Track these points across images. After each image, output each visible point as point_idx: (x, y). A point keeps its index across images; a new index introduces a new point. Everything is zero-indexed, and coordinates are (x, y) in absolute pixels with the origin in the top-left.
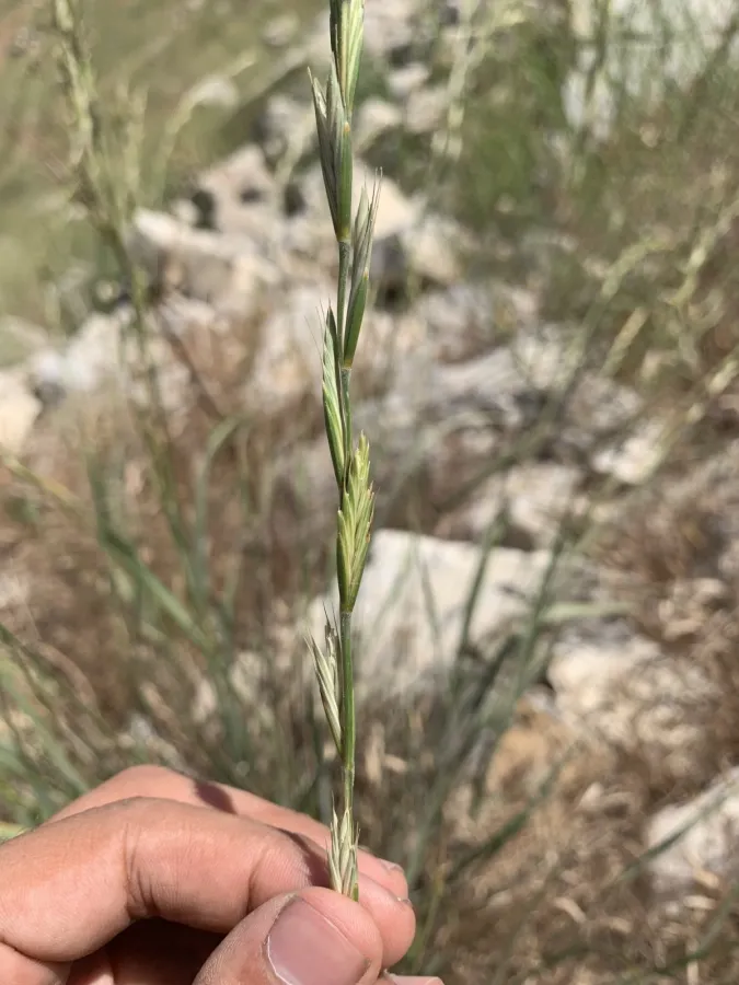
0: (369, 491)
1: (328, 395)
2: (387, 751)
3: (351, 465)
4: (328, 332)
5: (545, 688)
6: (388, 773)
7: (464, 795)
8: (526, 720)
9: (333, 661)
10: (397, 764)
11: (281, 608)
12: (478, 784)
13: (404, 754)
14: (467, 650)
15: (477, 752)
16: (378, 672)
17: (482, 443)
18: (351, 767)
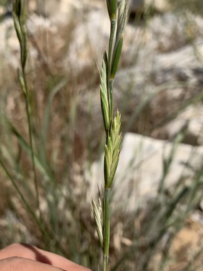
0: (120, 136)
1: (102, 91)
2: (123, 236)
3: (112, 125)
4: (104, 62)
5: (199, 211)
6: (123, 245)
7: (158, 258)
8: (189, 225)
9: (101, 209)
10: (128, 242)
11: (76, 167)
12: (165, 253)
13: (131, 238)
14: (162, 190)
15: (165, 238)
16: (121, 199)
17: (177, 93)
18: (107, 254)
